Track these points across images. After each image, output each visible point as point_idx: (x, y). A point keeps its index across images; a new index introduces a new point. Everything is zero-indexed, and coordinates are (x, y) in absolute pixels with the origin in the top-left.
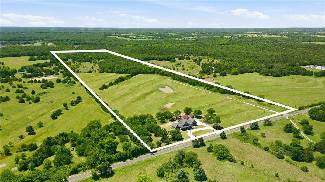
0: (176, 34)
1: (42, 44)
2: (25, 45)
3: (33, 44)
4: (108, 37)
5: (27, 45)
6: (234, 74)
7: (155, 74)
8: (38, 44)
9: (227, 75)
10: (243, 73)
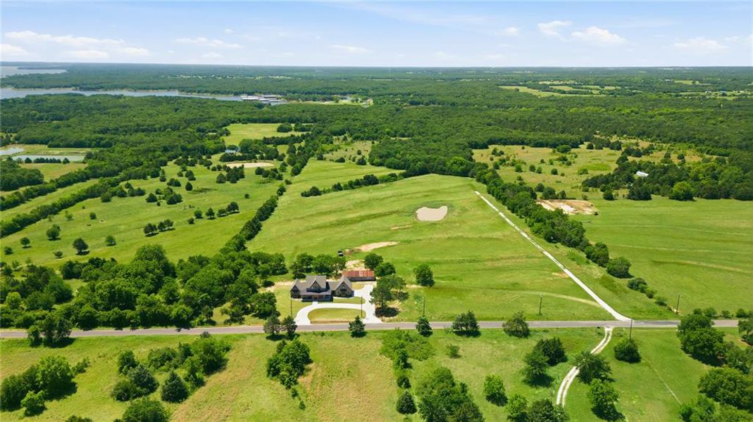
0: (697, 83)
1: (353, 101)
2: (323, 103)
3: (337, 102)
4: (502, 90)
5: (327, 103)
6: (677, 197)
7: (468, 176)
8: (347, 101)
9: (653, 196)
10: (713, 196)
